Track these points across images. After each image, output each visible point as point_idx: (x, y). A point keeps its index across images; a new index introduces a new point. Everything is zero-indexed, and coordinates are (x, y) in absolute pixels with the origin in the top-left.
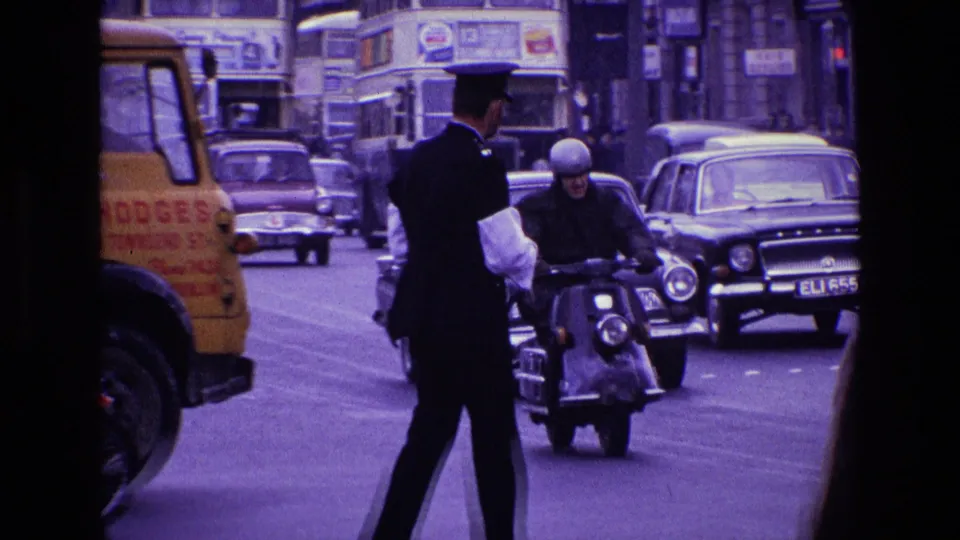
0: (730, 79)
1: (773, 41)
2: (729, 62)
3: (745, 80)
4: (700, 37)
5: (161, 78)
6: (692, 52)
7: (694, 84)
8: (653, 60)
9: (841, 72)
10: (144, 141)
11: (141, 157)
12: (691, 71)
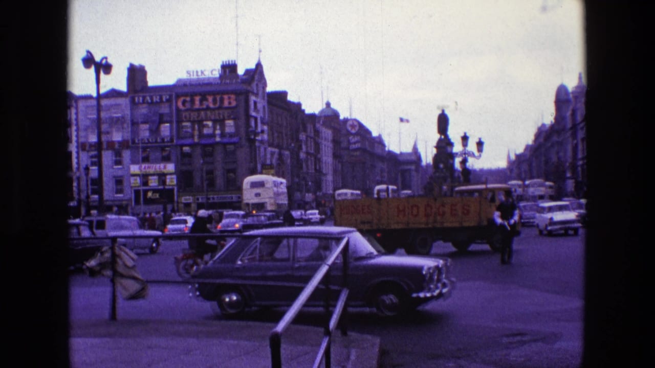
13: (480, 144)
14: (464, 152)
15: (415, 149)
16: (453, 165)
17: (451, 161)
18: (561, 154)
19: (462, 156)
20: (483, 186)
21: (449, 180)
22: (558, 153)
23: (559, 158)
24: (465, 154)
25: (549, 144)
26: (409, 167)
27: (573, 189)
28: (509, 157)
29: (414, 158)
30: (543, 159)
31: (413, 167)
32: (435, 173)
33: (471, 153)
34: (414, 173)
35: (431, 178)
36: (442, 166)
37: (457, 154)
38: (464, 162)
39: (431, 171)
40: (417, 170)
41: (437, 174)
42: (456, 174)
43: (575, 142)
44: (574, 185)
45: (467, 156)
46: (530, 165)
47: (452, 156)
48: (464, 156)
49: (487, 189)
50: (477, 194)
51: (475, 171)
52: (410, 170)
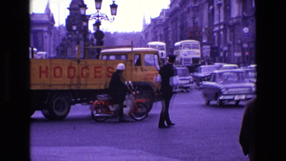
0: (232, 56)
1: (238, 51)
2: (232, 55)
3: (234, 57)
4: (229, 51)
5: (156, 56)
6: (227, 53)
7: (227, 58)
8: (222, 54)
9: (248, 56)
10: (153, 65)
11: (152, 67)
12: (227, 56)
13: (114, 7)
14: (97, 15)
15: (48, 9)
16: (87, 27)
17: (85, 24)
18: (197, 20)
19: (95, 19)
20: (129, 49)
21: (82, 42)
22: (194, 18)
23: (195, 23)
24: (98, 16)
25: (185, 10)
26: (40, 28)
27: (209, 55)
28: (144, 21)
29: (46, 19)
30: (179, 24)
31: (45, 29)
32: (67, 35)
33: (105, 16)
34: (46, 34)
35: (64, 39)
36: (74, 28)
37: (90, 16)
38: (98, 24)
39: (64, 32)
40: (49, 32)
41: (70, 36)
42: (90, 37)
43: (211, 7)
44: (209, 50)
45: (100, 18)
46: (166, 29)
47: (86, 18)
48: (97, 18)
49: (132, 52)
50: (123, 57)
51: (109, 34)
52: (42, 31)
